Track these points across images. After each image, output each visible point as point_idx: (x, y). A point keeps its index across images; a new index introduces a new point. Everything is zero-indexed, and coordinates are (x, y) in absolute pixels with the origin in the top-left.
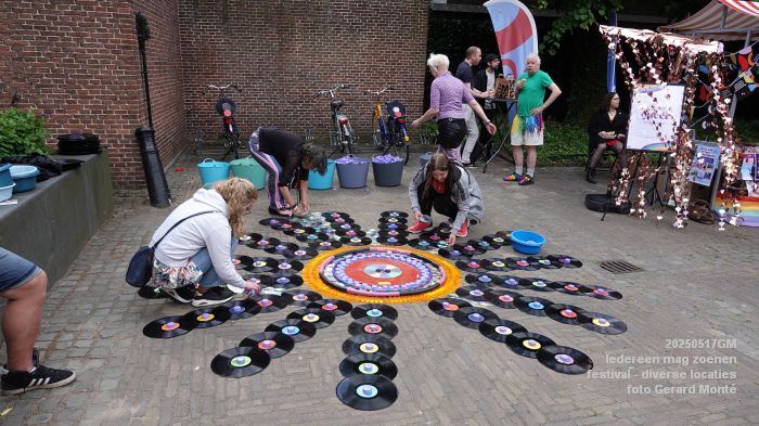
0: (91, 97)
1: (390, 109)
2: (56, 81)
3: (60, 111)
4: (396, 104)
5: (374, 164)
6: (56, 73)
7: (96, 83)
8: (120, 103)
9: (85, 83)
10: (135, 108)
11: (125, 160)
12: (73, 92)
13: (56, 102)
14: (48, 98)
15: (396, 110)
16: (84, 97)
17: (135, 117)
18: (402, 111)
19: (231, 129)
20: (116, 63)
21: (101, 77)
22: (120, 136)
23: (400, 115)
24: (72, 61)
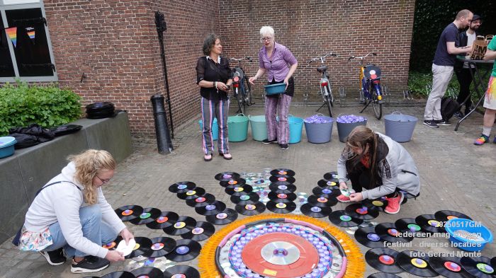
0: (125, 75)
1: (367, 72)
2: (105, 64)
3: (108, 85)
4: (373, 67)
5: (339, 124)
6: (105, 59)
7: (128, 64)
8: (143, 78)
9: (121, 65)
10: (152, 81)
11: (147, 118)
12: (115, 71)
13: (106, 78)
14: (101, 76)
15: (373, 72)
16: (121, 74)
17: (152, 88)
18: (378, 73)
19: (237, 91)
20: (139, 49)
21: (130, 60)
22: (143, 101)
23: (375, 77)
24: (113, 50)
